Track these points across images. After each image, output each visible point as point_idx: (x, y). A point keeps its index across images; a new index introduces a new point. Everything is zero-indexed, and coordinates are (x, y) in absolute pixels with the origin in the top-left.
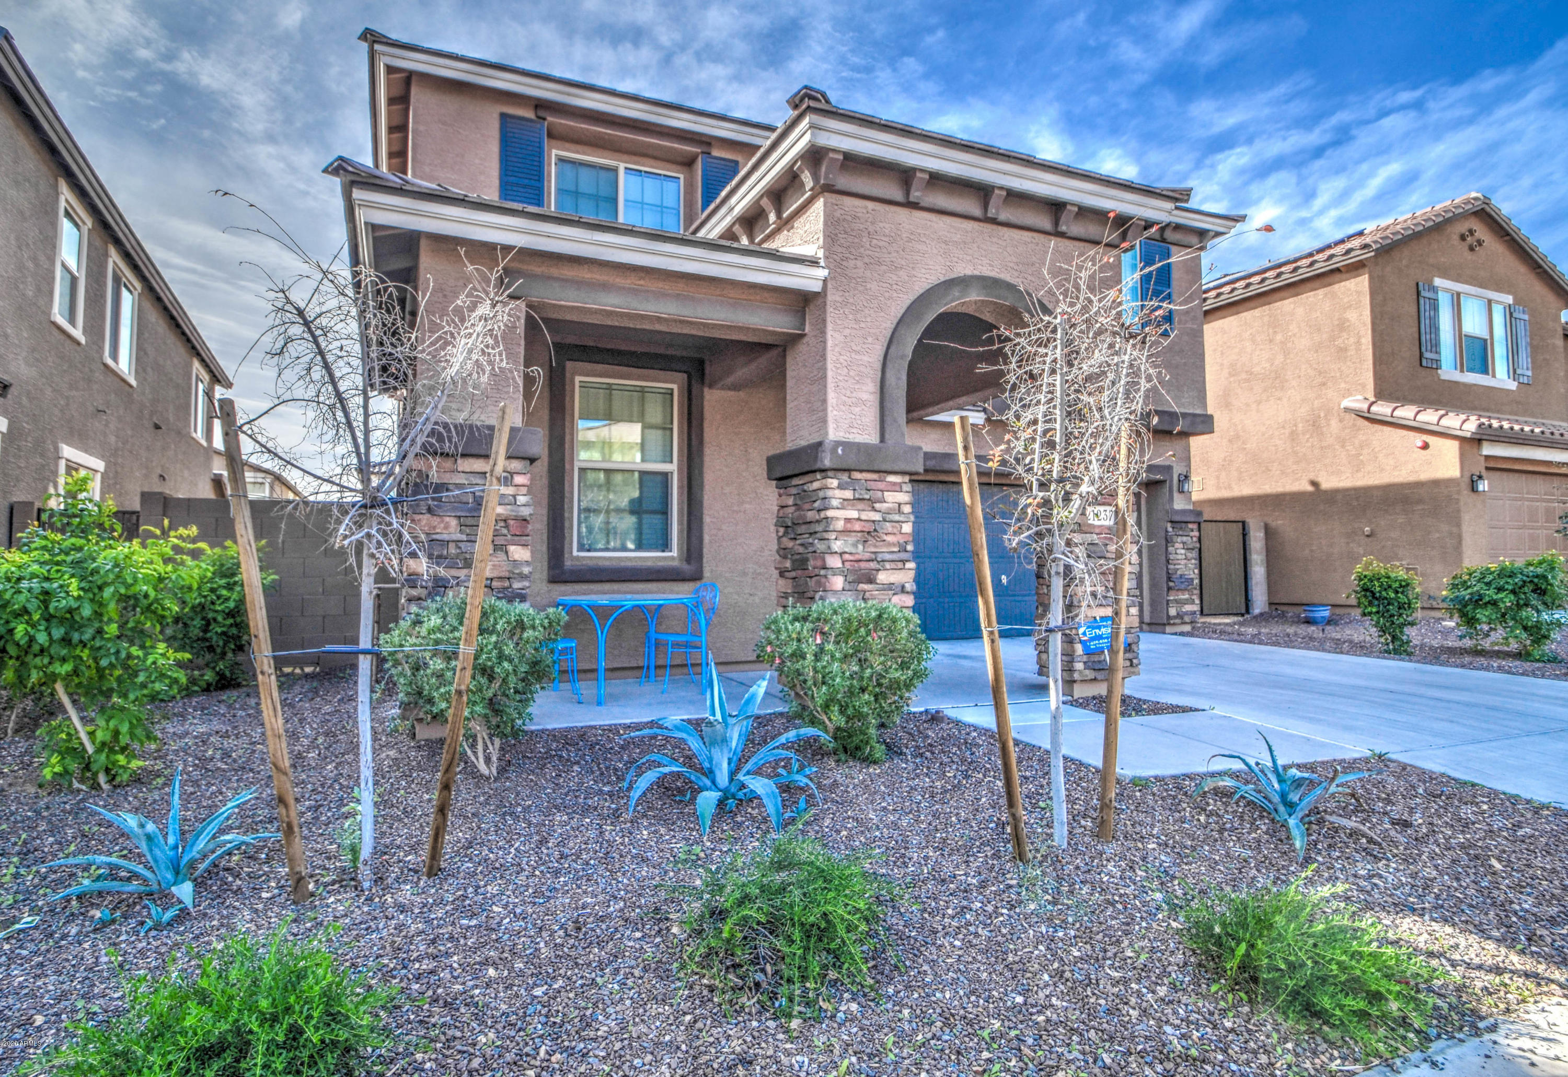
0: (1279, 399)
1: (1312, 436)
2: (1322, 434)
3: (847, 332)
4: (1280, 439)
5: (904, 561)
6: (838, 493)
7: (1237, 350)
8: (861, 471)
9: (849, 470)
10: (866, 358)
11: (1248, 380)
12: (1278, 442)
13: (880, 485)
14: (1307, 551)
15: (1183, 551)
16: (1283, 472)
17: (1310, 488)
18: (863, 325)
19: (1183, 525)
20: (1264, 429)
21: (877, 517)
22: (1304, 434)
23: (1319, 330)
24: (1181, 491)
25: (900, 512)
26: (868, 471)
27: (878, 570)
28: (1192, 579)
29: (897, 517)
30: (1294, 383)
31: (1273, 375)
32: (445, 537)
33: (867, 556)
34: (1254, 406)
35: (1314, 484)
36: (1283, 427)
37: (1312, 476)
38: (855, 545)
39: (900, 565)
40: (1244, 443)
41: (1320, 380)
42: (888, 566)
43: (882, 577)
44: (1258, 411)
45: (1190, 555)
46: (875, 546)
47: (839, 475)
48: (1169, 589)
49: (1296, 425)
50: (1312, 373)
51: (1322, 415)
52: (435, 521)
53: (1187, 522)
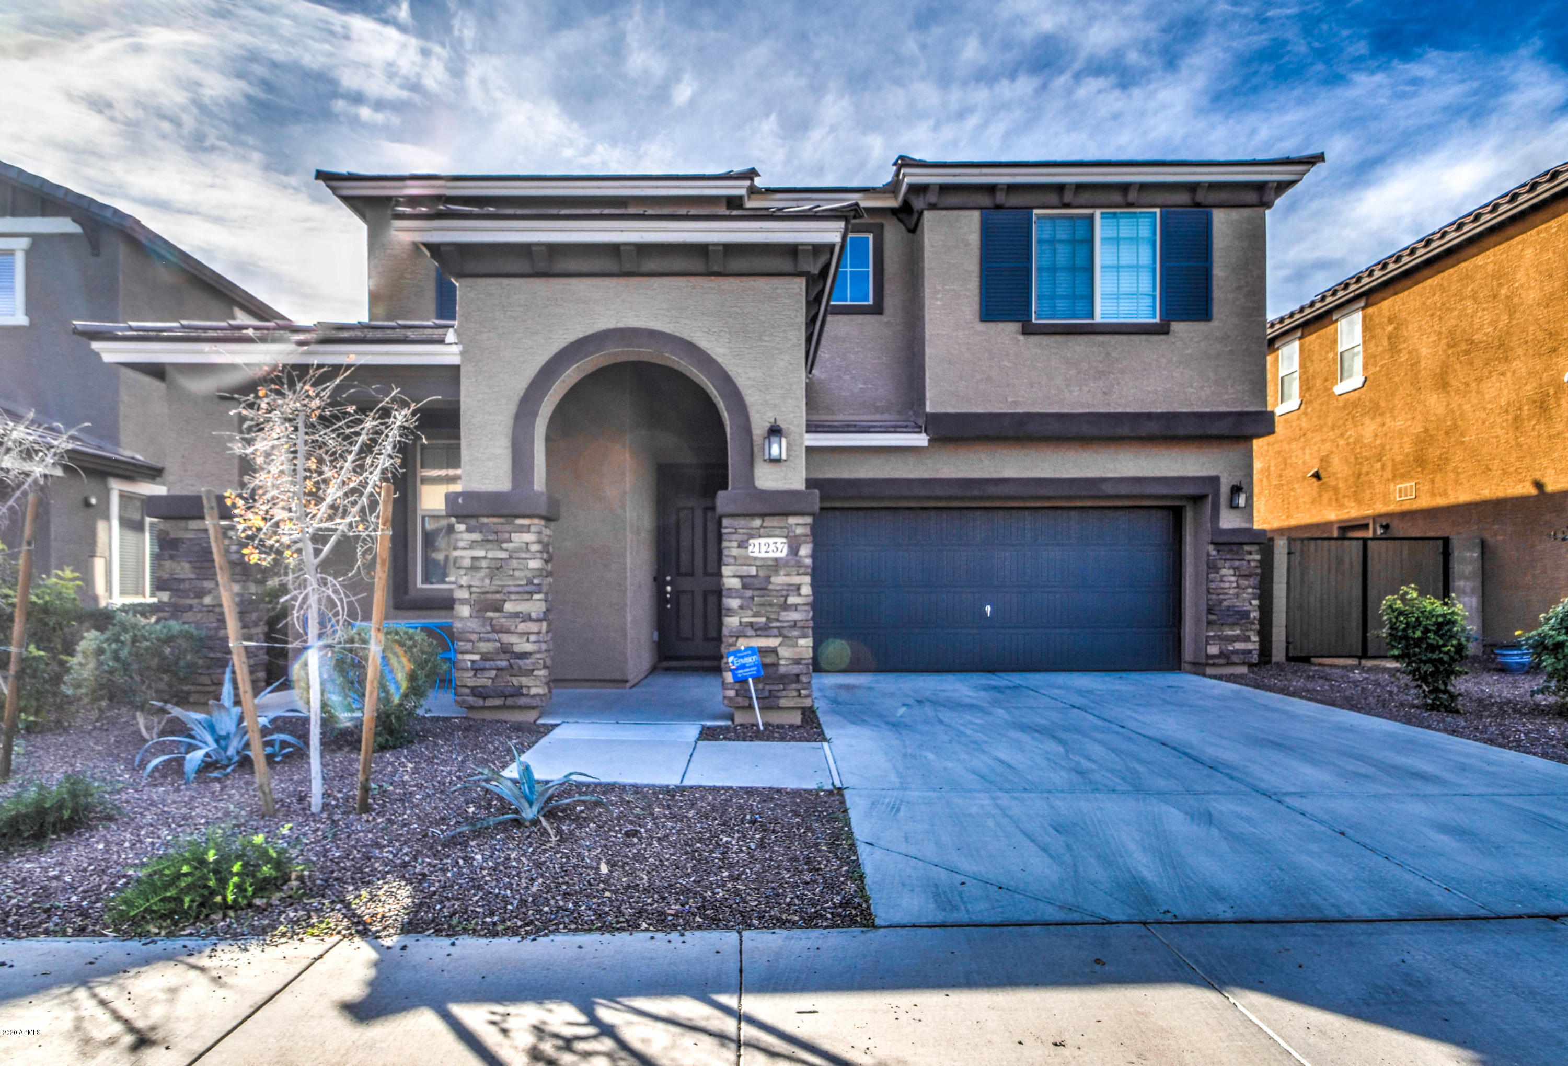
0: (1503, 374)
1: (1538, 422)
2: (1550, 418)
3: (480, 397)
4: (1502, 428)
5: (531, 593)
6: (467, 536)
7: (1456, 313)
8: (488, 516)
9: (476, 516)
10: (500, 418)
11: (1467, 352)
12: (1500, 432)
13: (508, 528)
14: (1529, 578)
15: (1233, 579)
16: (1505, 473)
17: (1533, 491)
18: (496, 389)
19: (1235, 548)
20: (1484, 416)
21: (504, 555)
22: (1529, 420)
23: (1550, 276)
24: (1233, 506)
25: (528, 550)
26: (494, 516)
27: (505, 601)
28: (1247, 613)
29: (523, 555)
30: (1520, 352)
31: (1496, 343)
32: (182, 576)
33: (493, 588)
34: (1474, 385)
35: (1539, 485)
36: (1507, 412)
37: (1537, 475)
38: (482, 580)
39: (526, 596)
40: (1462, 435)
41: (1550, 344)
42: (513, 597)
43: (508, 607)
44: (1478, 392)
45: (1243, 583)
46: (501, 580)
47: (467, 520)
48: (1209, 623)
49: (1520, 409)
50: (1541, 335)
51: (1552, 392)
52: (174, 565)
53: (1242, 544)
